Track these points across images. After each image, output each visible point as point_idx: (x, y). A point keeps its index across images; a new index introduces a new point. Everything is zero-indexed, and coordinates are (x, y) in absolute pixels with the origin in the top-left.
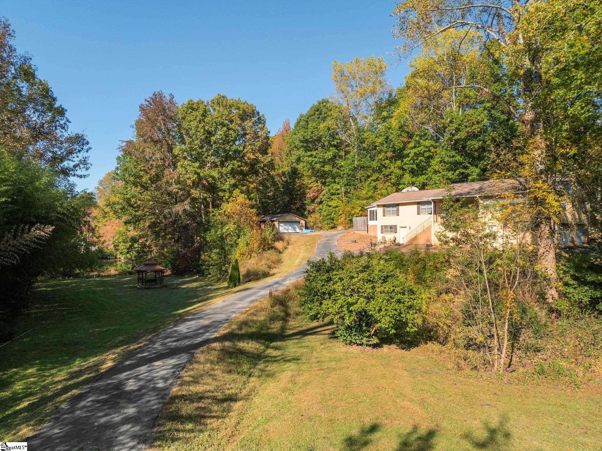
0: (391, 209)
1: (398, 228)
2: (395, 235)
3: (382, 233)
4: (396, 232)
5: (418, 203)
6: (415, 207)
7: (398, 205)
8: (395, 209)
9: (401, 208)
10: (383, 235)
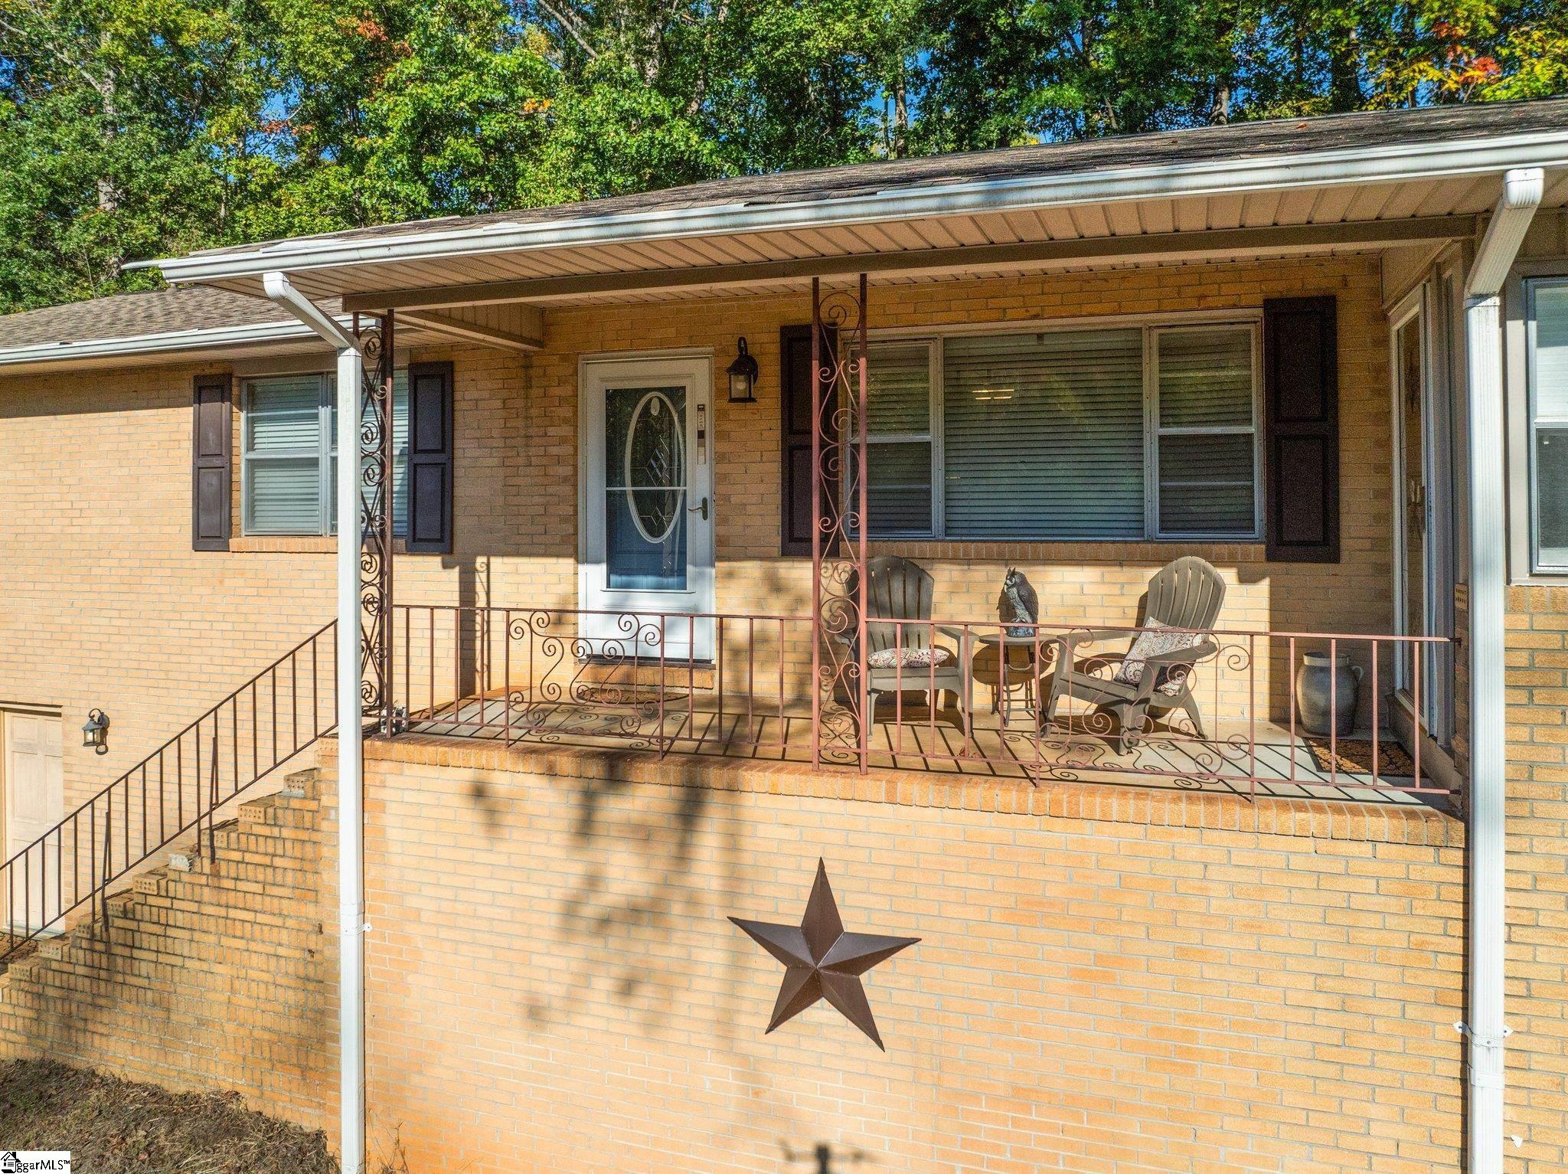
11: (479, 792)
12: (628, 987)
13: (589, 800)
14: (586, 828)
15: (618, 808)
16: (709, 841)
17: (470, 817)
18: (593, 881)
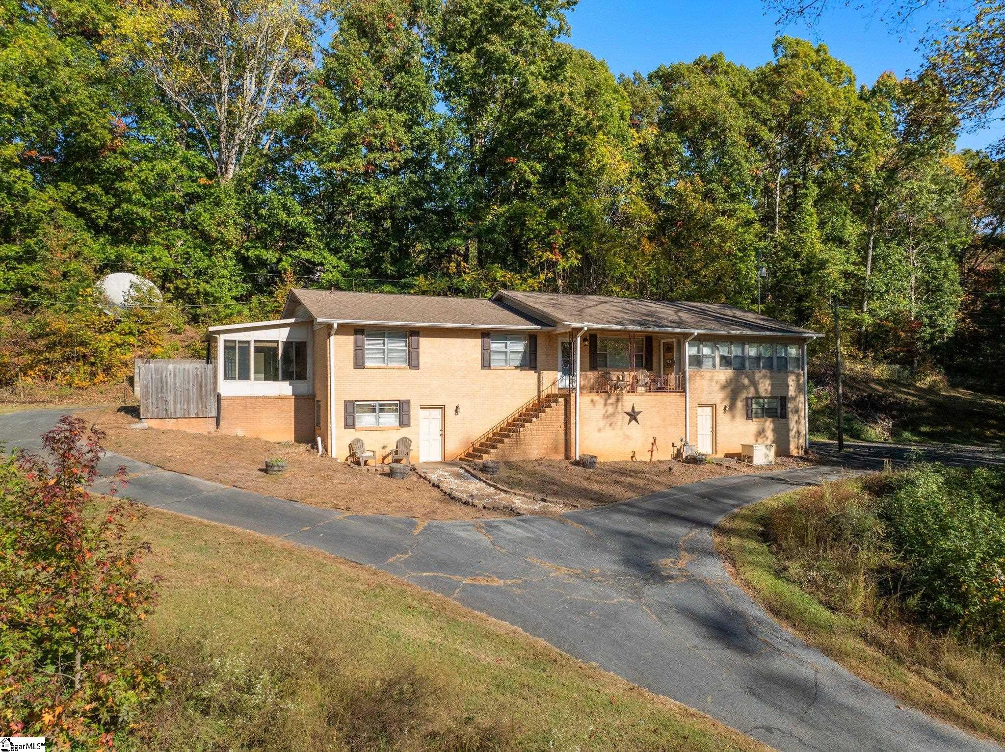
0: (386, 344)
1: (415, 411)
2: (404, 432)
3: (350, 425)
4: (406, 424)
5: (486, 334)
6: (475, 345)
7: (416, 332)
8: (403, 344)
9: (426, 344)
10: (353, 433)
11: (592, 401)
12: (611, 425)
13: (606, 400)
14: (605, 404)
15: (609, 401)
16: (620, 404)
17: (591, 405)
18: (607, 412)
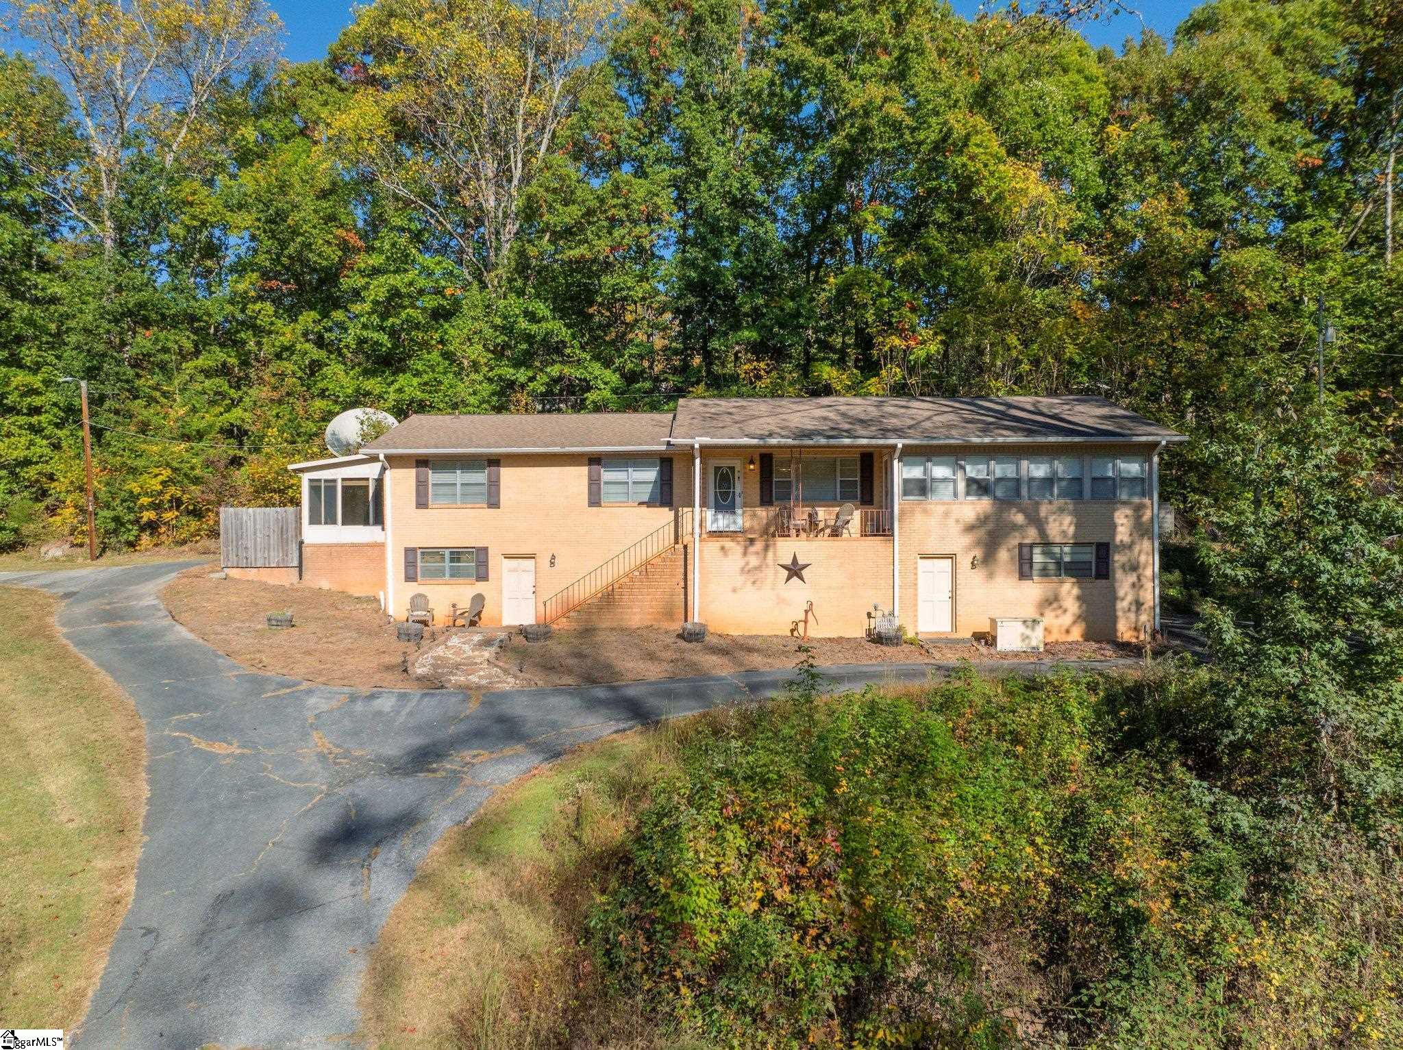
0: (459, 477)
1: (494, 561)
2: (480, 587)
3: (410, 577)
4: (483, 577)
5: (595, 460)
6: (578, 475)
7: (494, 461)
8: (481, 477)
9: (508, 475)
10: (413, 588)
18: (747, 564)
